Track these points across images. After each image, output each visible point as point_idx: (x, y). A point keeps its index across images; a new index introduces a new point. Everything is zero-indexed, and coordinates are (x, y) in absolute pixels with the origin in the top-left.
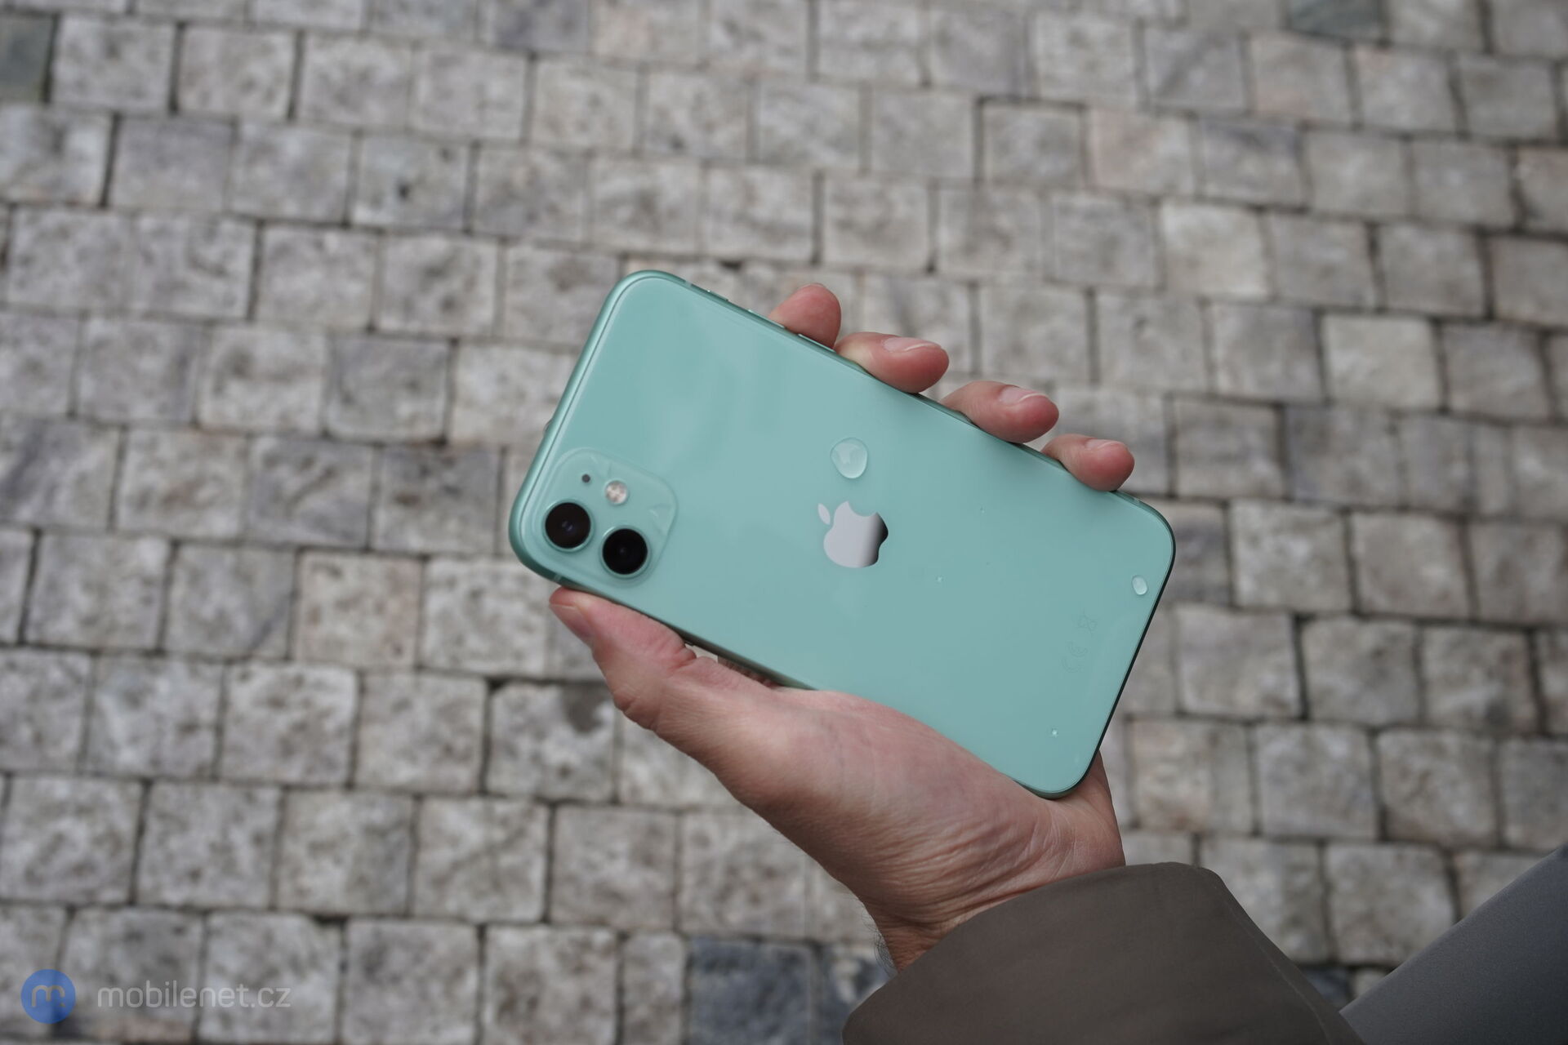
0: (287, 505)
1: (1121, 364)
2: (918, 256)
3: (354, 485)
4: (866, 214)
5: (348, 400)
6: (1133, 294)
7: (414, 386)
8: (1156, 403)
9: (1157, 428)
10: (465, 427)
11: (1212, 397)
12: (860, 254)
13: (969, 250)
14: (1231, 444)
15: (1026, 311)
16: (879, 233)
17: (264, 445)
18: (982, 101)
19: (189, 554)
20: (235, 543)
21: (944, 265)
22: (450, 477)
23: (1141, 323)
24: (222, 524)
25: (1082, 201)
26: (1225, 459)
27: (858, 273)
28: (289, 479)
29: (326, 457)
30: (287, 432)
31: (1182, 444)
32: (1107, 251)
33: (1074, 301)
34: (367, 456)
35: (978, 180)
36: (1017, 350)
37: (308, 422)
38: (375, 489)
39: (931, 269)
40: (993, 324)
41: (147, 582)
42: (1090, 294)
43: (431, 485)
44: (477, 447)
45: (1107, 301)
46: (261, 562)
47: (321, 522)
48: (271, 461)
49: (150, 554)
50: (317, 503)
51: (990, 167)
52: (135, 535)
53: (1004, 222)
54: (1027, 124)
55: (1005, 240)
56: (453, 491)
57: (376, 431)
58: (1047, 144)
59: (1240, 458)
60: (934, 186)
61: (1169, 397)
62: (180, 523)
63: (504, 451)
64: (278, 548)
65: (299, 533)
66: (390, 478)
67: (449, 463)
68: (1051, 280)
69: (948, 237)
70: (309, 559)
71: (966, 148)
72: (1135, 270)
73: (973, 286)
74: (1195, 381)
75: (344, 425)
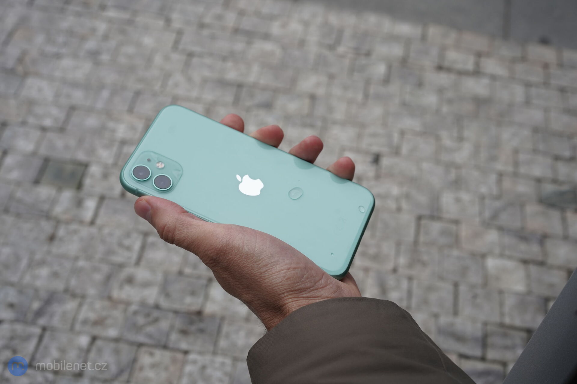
0: (137, 328)
1: (466, 310)
2: (390, 266)
3: (164, 325)
4: (372, 251)
5: (167, 295)
6: (473, 287)
7: (193, 293)
8: (479, 326)
9: (479, 334)
10: (210, 308)
11: (502, 325)
12: (367, 263)
13: (410, 265)
14: (508, 342)
15: (430, 289)
16: (376, 258)
17: (133, 308)
18: (419, 218)
19: (99, 343)
20: (117, 340)
21: (401, 271)
22: (201, 325)
23: (475, 297)
24: (112, 333)
25: (455, 253)
26: (506, 348)
27: (366, 270)
28: (141, 320)
29: (156, 314)
30: (143, 304)
31: (490, 340)
32: (464, 271)
33: (449, 287)
34: (171, 315)
35: (416, 242)
36: (425, 302)
37: (151, 301)
38: (172, 327)
39: (395, 270)
40: (416, 291)
41: (80, 349)
42: (456, 285)
43: (193, 328)
44: (213, 317)
45: (463, 288)
46: (124, 347)
47: (150, 336)
48: (135, 313)
49: (84, 340)
50: (150, 329)
51: (422, 239)
52: (79, 333)
53: (425, 258)
54: (436, 227)
55: (424, 264)
56: (202, 331)
57: (177, 306)
58: (444, 233)
59: (512, 348)
60: (398, 244)
61: (485, 324)
62: (97, 331)
63: (223, 319)
64: (132, 343)
65: (141, 338)
66: (178, 323)
67: (201, 320)
68: (441, 278)
69: (402, 261)
70: (144, 349)
71: (412, 231)
72: (474, 278)
73: (410, 279)
74: (495, 318)
75: (164, 303)
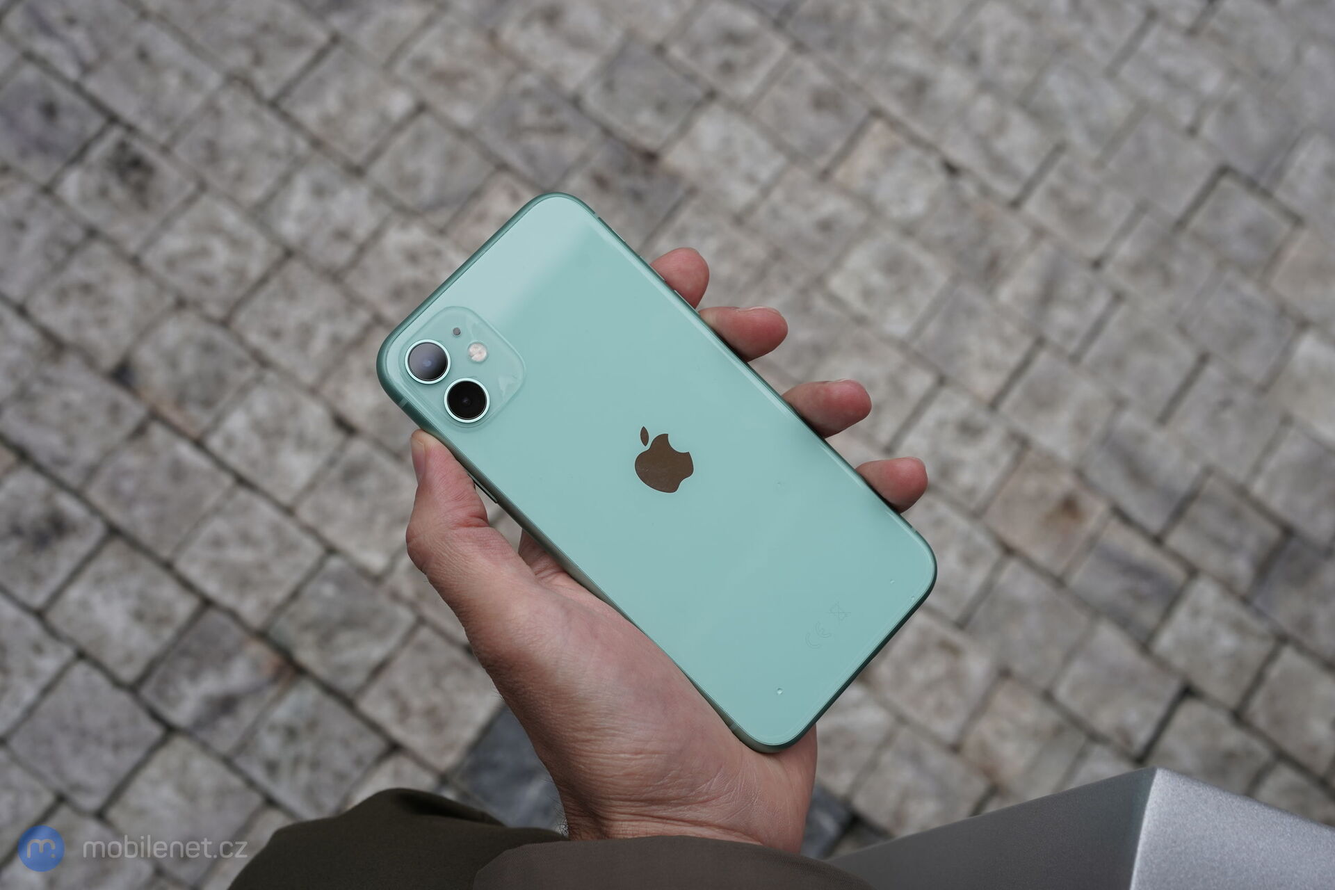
0: (515, 130)
1: (1190, 422)
2: (1094, 248)
3: (571, 148)
4: (1077, 196)
5: (609, 86)
6: (1237, 380)
7: (661, 107)
8: (1195, 468)
9: (1183, 486)
10: (678, 158)
11: (1242, 491)
12: (1050, 219)
13: (1136, 270)
14: (1231, 533)
15: (1145, 340)
16: (1077, 216)
17: (529, 80)
18: (1224, 171)
19: (426, 121)
20: (462, 134)
21: (1109, 269)
22: (640, 183)
23: (1226, 404)
24: (462, 114)
25: (1249, 289)
26: (1218, 541)
27: (1039, 233)
28: (530, 114)
29: (566, 115)
30: (551, 82)
31: (1195, 510)
32: (1241, 336)
33: (1187, 356)
34: (594, 133)
35: (1181, 224)
36: (1118, 363)
37: (570, 84)
38: (584, 159)
39: (1097, 264)
40: (1114, 331)
41: (384, 117)
42: (1203, 359)
43: (624, 182)
44: (674, 178)
45: (1213, 372)
46: (470, 156)
47: (531, 158)
48: (527, 94)
49: (399, 103)
50: (538, 143)
51: (1198, 221)
52: (398, 83)
53: (1178, 266)
54: (1247, 208)
55: (1167, 279)
56: (637, 196)
57: (615, 120)
58: (1252, 231)
59: (1230, 548)
60: (1142, 208)
61: (1208, 471)
62: (434, 94)
63: (692, 192)
64: (487, 155)
65: (512, 156)
66: (600, 158)
67: (647, 174)
68: (1182, 330)
69: (1126, 250)
70: (506, 179)
71: (1187, 196)
72: (1253, 364)
73: (1118, 297)
74: (1238, 471)
75: (593, 100)
